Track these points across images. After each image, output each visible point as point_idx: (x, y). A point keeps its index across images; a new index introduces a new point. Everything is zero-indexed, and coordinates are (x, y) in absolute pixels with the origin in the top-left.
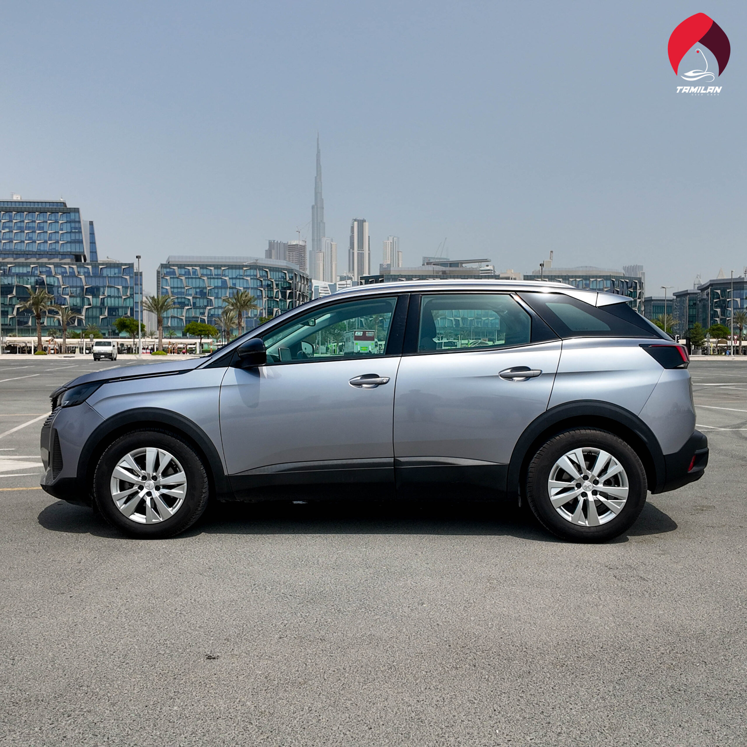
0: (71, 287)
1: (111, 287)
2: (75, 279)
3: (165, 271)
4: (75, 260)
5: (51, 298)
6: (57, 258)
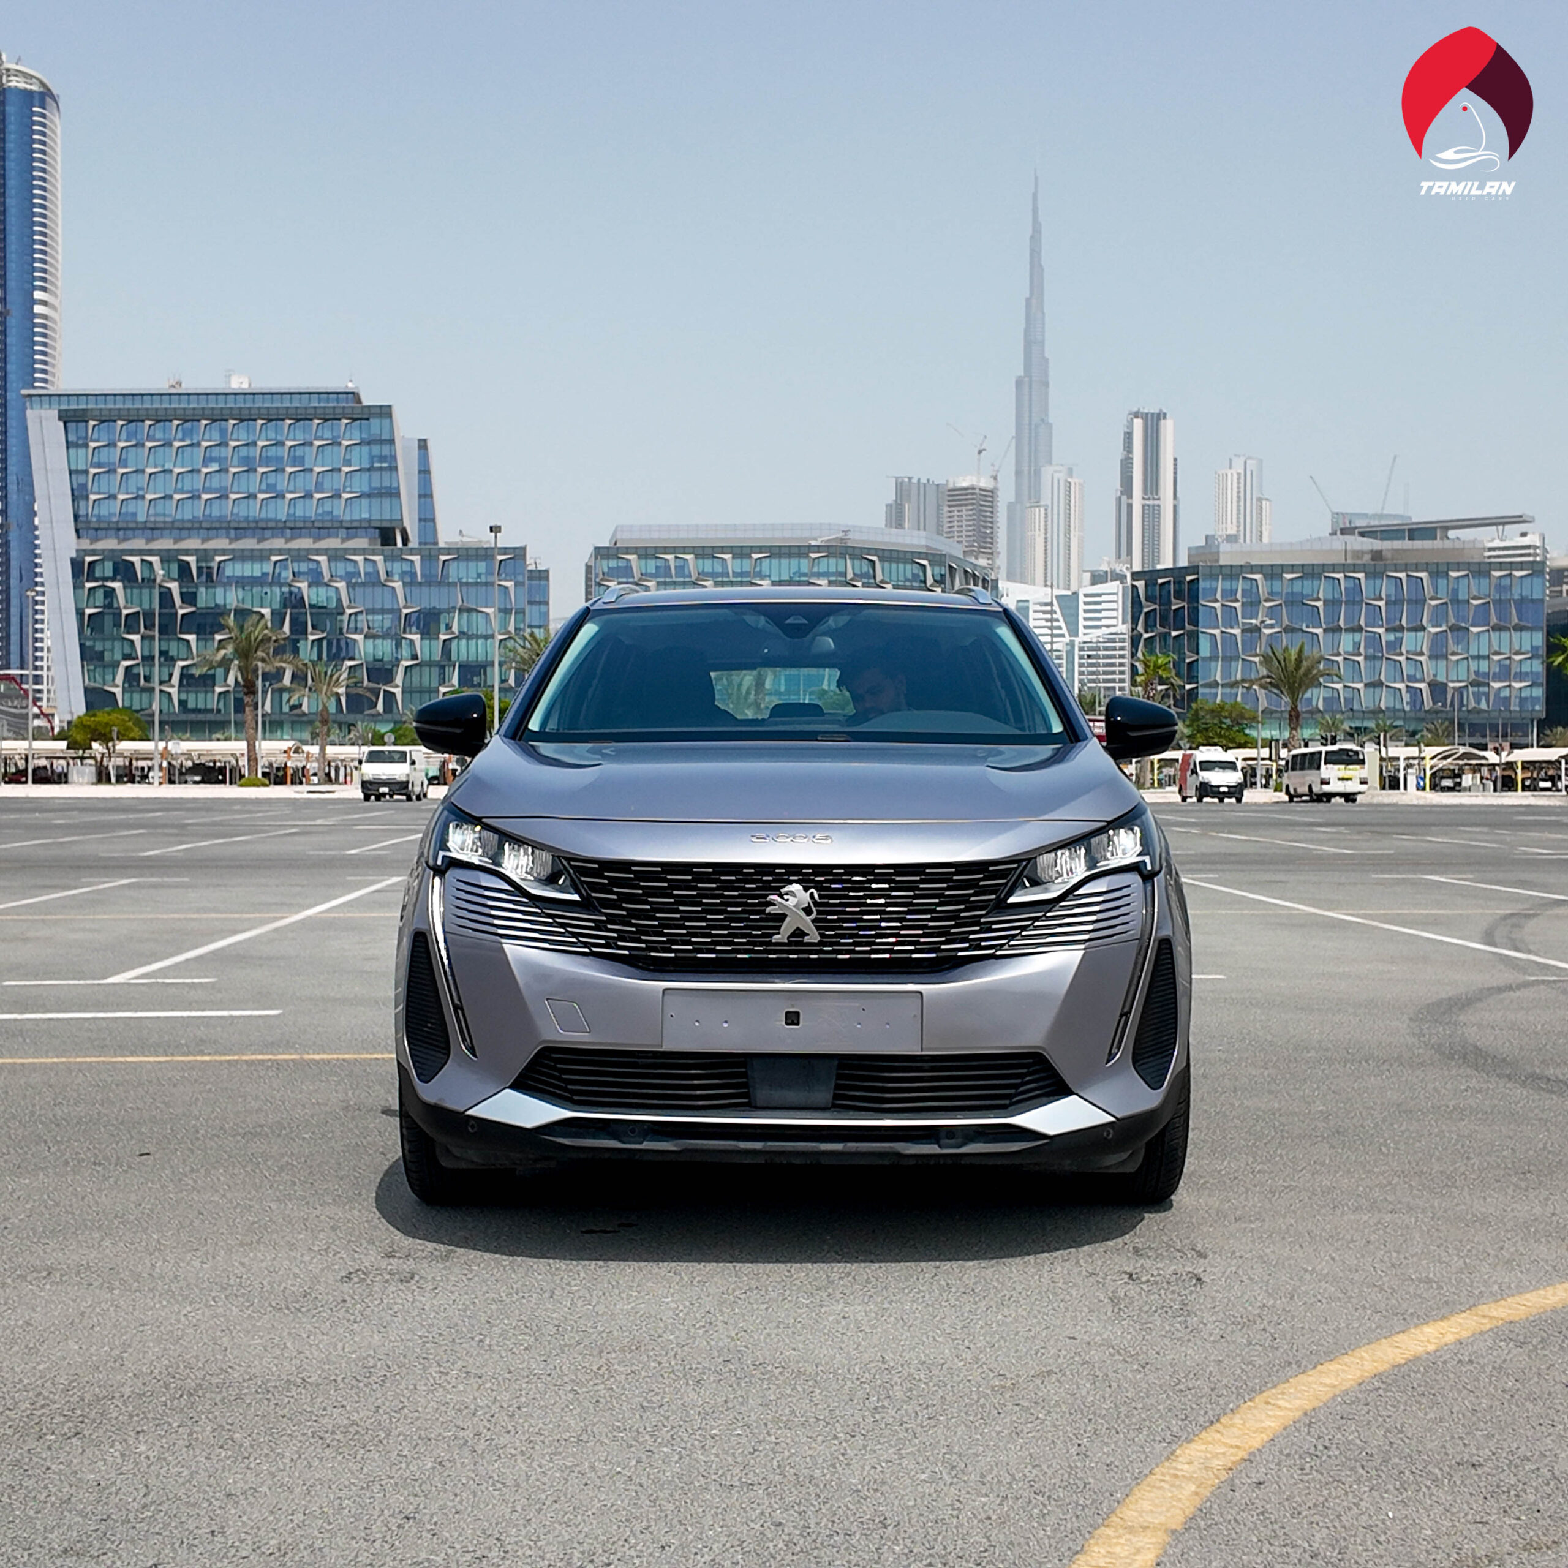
0: (369, 612)
1: (469, 610)
2: (379, 590)
3: (605, 565)
4: (379, 541)
5: (320, 640)
6: (337, 537)
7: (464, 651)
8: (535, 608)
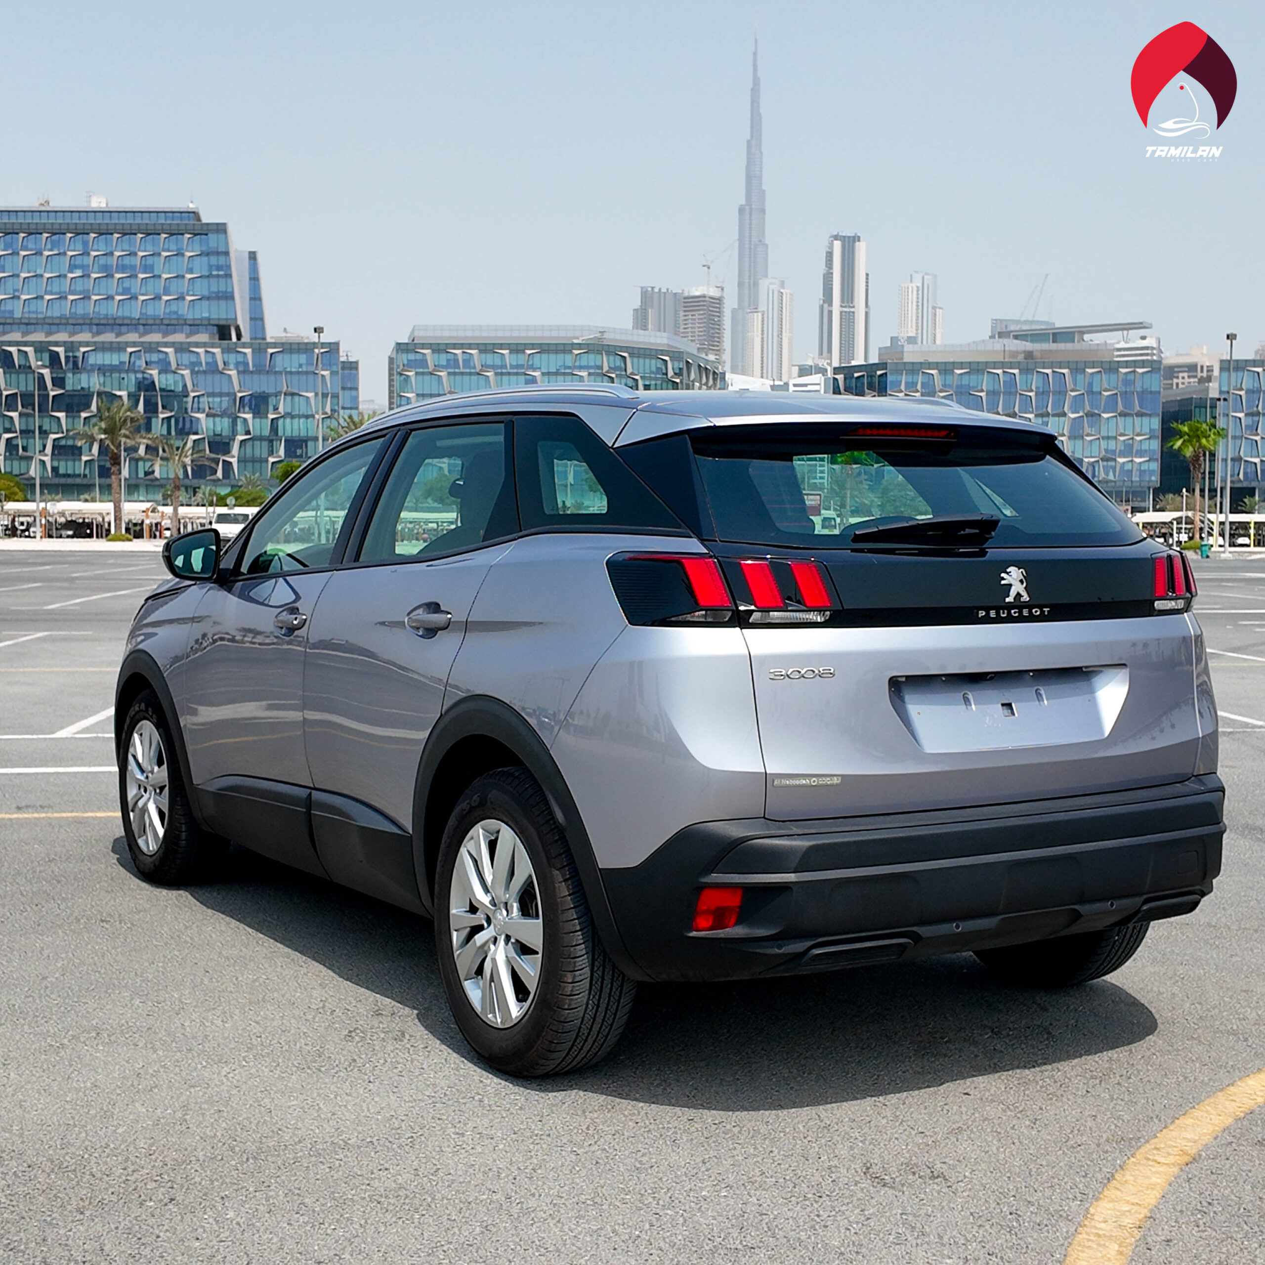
0: (209, 395)
1: (293, 394)
2: (217, 377)
3: (404, 358)
4: (217, 336)
5: (169, 418)
6: (182, 332)
7: (289, 428)
8: (347, 392)
